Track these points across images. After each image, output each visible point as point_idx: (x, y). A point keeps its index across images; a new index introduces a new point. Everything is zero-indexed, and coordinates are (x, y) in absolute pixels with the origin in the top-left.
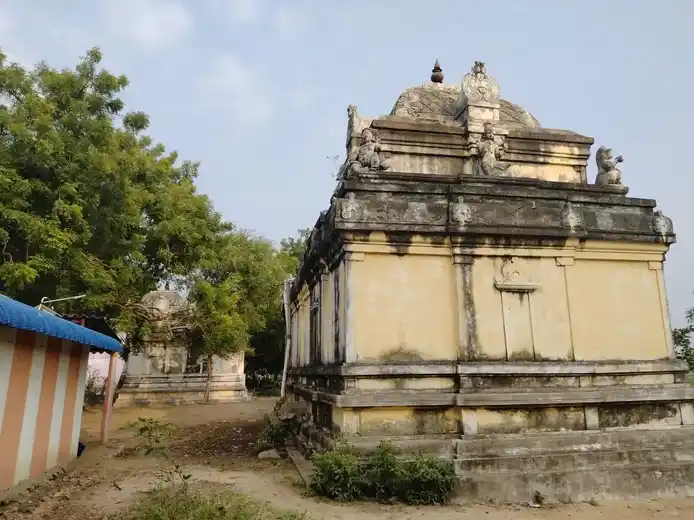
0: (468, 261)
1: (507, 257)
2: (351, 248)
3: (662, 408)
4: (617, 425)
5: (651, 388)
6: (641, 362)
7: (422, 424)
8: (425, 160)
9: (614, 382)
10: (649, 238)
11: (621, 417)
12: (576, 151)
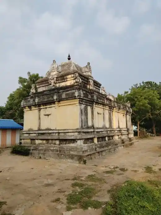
0: (40, 110)
1: (46, 108)
2: (24, 110)
3: (74, 141)
4: (63, 144)
5: (71, 136)
6: (69, 129)
7: (32, 142)
8: (45, 87)
9: (64, 134)
10: (73, 98)
11: (64, 142)
12: (73, 76)
